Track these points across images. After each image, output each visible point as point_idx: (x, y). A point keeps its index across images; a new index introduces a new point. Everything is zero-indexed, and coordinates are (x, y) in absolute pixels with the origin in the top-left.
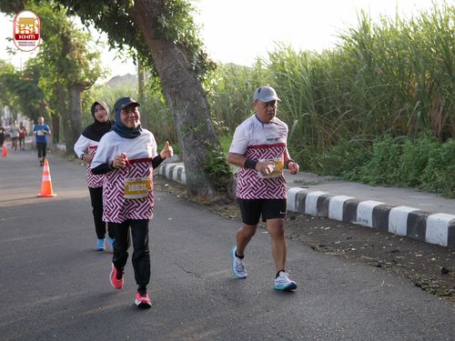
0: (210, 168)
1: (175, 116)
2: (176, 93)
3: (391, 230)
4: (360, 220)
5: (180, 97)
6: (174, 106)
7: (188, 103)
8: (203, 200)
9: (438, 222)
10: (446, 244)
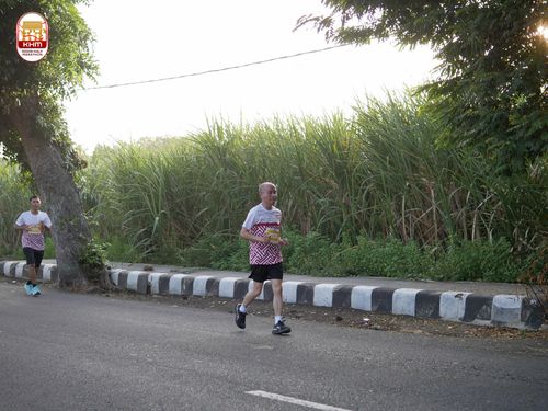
0: (85, 260)
1: (49, 210)
2: (52, 189)
5: (55, 192)
6: (49, 200)
7: (63, 198)
8: (78, 290)
9: (324, 289)
10: (331, 305)
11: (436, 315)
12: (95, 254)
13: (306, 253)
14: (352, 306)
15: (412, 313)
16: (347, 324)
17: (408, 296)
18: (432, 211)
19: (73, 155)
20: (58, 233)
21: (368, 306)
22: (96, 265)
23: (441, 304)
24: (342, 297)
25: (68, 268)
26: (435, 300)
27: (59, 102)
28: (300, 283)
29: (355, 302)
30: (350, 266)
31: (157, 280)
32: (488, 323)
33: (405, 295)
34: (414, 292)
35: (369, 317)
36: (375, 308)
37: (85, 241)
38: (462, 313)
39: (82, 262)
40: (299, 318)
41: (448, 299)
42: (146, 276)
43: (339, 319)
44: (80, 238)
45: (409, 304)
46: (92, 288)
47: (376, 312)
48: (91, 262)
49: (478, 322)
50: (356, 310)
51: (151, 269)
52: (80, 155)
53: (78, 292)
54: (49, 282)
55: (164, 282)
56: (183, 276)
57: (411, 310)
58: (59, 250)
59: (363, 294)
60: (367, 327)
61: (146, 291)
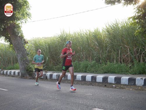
0: (28, 70)
1: (18, 55)
2: (18, 49)
3: (86, 80)
4: (77, 79)
5: (19, 51)
6: (18, 53)
7: (22, 52)
8: (26, 78)
9: (100, 77)
10: (102, 82)
11: (135, 84)
12: (31, 68)
13: (91, 67)
14: (108, 82)
15: (127, 84)
16: (108, 87)
17: (126, 79)
18: (128, 55)
19: (24, 40)
20: (20, 62)
21: (113, 82)
23: (136, 81)
24: (105, 79)
25: (23, 72)
26: (134, 80)
27: (20, 25)
28: (92, 75)
29: (109, 81)
30: (105, 71)
31: (49, 75)
33: (125, 79)
35: (114, 85)
36: (116, 82)
37: (28, 64)
38: (143, 84)
39: (27, 70)
40: (93, 85)
41: (138, 80)
42: (46, 74)
43: (105, 86)
44: (26, 63)
45: (126, 81)
46: (30, 78)
47: (116, 84)
48: (30, 70)
50: (110, 83)
51: (47, 72)
52: (26, 40)
54: (17, 76)
55: (51, 76)
56: (57, 74)
57: (127, 83)
58: (21, 67)
59: (112, 78)
60: (115, 88)
61: (46, 78)
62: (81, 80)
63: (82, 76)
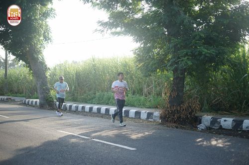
1: (37, 83)
2: (38, 76)
3: (101, 113)
4: (93, 111)
7: (41, 79)
11: (140, 118)
12: (51, 97)
19: (45, 66)
22: (51, 101)
23: (141, 114)
25: (42, 102)
28: (106, 108)
32: (152, 120)
33: (132, 112)
34: (135, 111)
37: (48, 93)
38: (146, 117)
39: (47, 100)
41: (143, 113)
42: (66, 105)
44: (46, 92)
45: (133, 114)
46: (49, 108)
48: (49, 100)
49: (150, 120)
52: (48, 66)
53: (45, 109)
57: (134, 116)
58: (40, 96)
61: (65, 109)
62: (96, 112)
63: (98, 108)
